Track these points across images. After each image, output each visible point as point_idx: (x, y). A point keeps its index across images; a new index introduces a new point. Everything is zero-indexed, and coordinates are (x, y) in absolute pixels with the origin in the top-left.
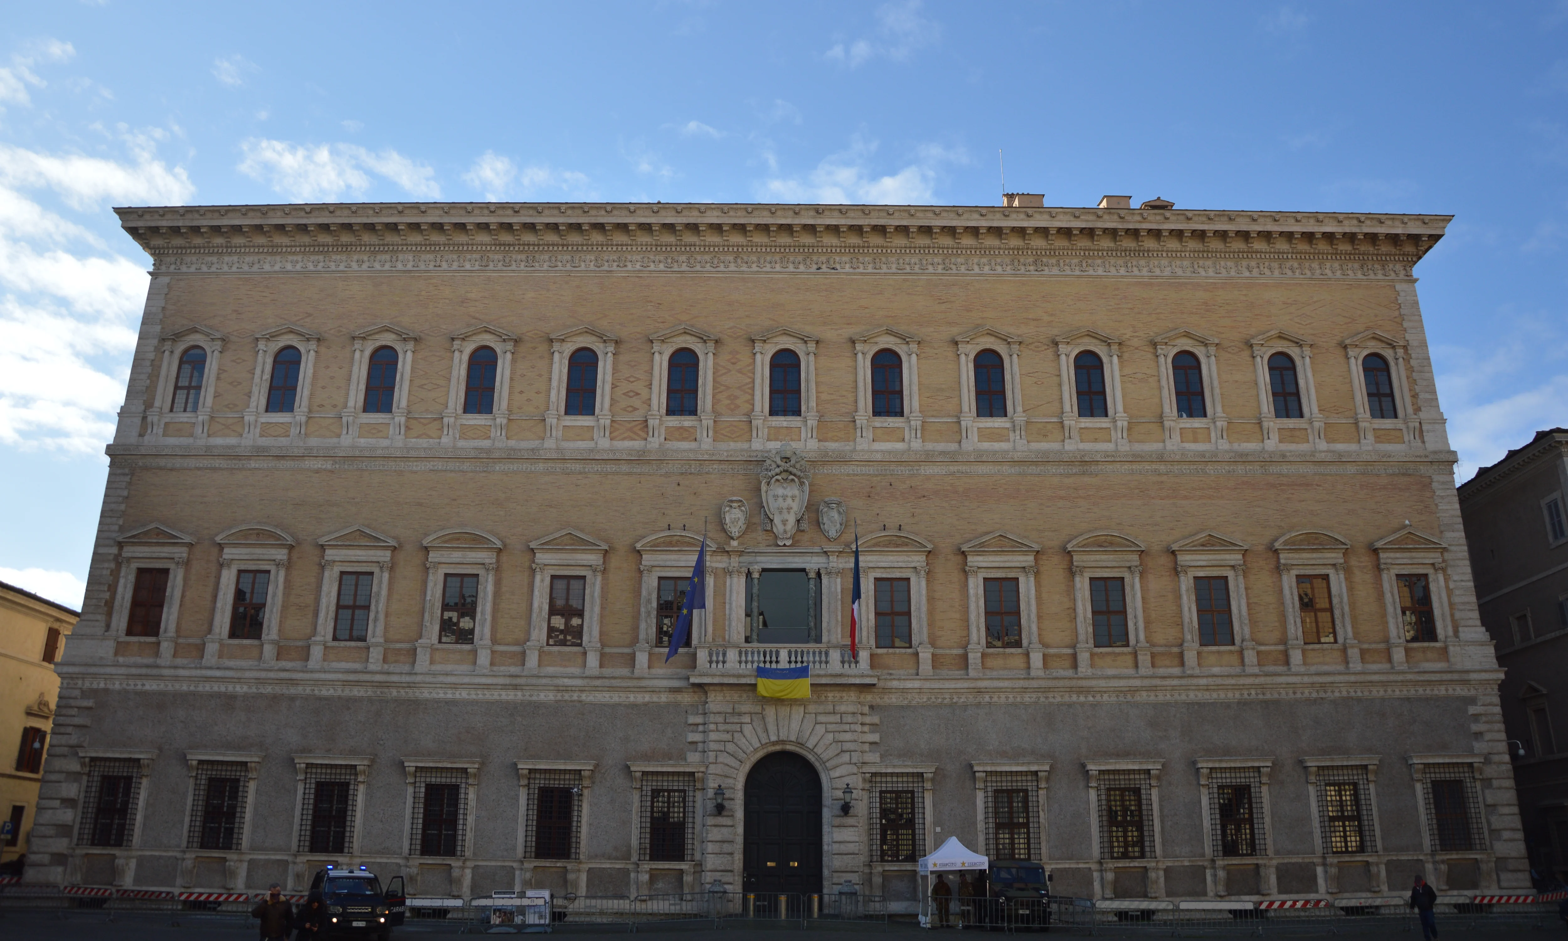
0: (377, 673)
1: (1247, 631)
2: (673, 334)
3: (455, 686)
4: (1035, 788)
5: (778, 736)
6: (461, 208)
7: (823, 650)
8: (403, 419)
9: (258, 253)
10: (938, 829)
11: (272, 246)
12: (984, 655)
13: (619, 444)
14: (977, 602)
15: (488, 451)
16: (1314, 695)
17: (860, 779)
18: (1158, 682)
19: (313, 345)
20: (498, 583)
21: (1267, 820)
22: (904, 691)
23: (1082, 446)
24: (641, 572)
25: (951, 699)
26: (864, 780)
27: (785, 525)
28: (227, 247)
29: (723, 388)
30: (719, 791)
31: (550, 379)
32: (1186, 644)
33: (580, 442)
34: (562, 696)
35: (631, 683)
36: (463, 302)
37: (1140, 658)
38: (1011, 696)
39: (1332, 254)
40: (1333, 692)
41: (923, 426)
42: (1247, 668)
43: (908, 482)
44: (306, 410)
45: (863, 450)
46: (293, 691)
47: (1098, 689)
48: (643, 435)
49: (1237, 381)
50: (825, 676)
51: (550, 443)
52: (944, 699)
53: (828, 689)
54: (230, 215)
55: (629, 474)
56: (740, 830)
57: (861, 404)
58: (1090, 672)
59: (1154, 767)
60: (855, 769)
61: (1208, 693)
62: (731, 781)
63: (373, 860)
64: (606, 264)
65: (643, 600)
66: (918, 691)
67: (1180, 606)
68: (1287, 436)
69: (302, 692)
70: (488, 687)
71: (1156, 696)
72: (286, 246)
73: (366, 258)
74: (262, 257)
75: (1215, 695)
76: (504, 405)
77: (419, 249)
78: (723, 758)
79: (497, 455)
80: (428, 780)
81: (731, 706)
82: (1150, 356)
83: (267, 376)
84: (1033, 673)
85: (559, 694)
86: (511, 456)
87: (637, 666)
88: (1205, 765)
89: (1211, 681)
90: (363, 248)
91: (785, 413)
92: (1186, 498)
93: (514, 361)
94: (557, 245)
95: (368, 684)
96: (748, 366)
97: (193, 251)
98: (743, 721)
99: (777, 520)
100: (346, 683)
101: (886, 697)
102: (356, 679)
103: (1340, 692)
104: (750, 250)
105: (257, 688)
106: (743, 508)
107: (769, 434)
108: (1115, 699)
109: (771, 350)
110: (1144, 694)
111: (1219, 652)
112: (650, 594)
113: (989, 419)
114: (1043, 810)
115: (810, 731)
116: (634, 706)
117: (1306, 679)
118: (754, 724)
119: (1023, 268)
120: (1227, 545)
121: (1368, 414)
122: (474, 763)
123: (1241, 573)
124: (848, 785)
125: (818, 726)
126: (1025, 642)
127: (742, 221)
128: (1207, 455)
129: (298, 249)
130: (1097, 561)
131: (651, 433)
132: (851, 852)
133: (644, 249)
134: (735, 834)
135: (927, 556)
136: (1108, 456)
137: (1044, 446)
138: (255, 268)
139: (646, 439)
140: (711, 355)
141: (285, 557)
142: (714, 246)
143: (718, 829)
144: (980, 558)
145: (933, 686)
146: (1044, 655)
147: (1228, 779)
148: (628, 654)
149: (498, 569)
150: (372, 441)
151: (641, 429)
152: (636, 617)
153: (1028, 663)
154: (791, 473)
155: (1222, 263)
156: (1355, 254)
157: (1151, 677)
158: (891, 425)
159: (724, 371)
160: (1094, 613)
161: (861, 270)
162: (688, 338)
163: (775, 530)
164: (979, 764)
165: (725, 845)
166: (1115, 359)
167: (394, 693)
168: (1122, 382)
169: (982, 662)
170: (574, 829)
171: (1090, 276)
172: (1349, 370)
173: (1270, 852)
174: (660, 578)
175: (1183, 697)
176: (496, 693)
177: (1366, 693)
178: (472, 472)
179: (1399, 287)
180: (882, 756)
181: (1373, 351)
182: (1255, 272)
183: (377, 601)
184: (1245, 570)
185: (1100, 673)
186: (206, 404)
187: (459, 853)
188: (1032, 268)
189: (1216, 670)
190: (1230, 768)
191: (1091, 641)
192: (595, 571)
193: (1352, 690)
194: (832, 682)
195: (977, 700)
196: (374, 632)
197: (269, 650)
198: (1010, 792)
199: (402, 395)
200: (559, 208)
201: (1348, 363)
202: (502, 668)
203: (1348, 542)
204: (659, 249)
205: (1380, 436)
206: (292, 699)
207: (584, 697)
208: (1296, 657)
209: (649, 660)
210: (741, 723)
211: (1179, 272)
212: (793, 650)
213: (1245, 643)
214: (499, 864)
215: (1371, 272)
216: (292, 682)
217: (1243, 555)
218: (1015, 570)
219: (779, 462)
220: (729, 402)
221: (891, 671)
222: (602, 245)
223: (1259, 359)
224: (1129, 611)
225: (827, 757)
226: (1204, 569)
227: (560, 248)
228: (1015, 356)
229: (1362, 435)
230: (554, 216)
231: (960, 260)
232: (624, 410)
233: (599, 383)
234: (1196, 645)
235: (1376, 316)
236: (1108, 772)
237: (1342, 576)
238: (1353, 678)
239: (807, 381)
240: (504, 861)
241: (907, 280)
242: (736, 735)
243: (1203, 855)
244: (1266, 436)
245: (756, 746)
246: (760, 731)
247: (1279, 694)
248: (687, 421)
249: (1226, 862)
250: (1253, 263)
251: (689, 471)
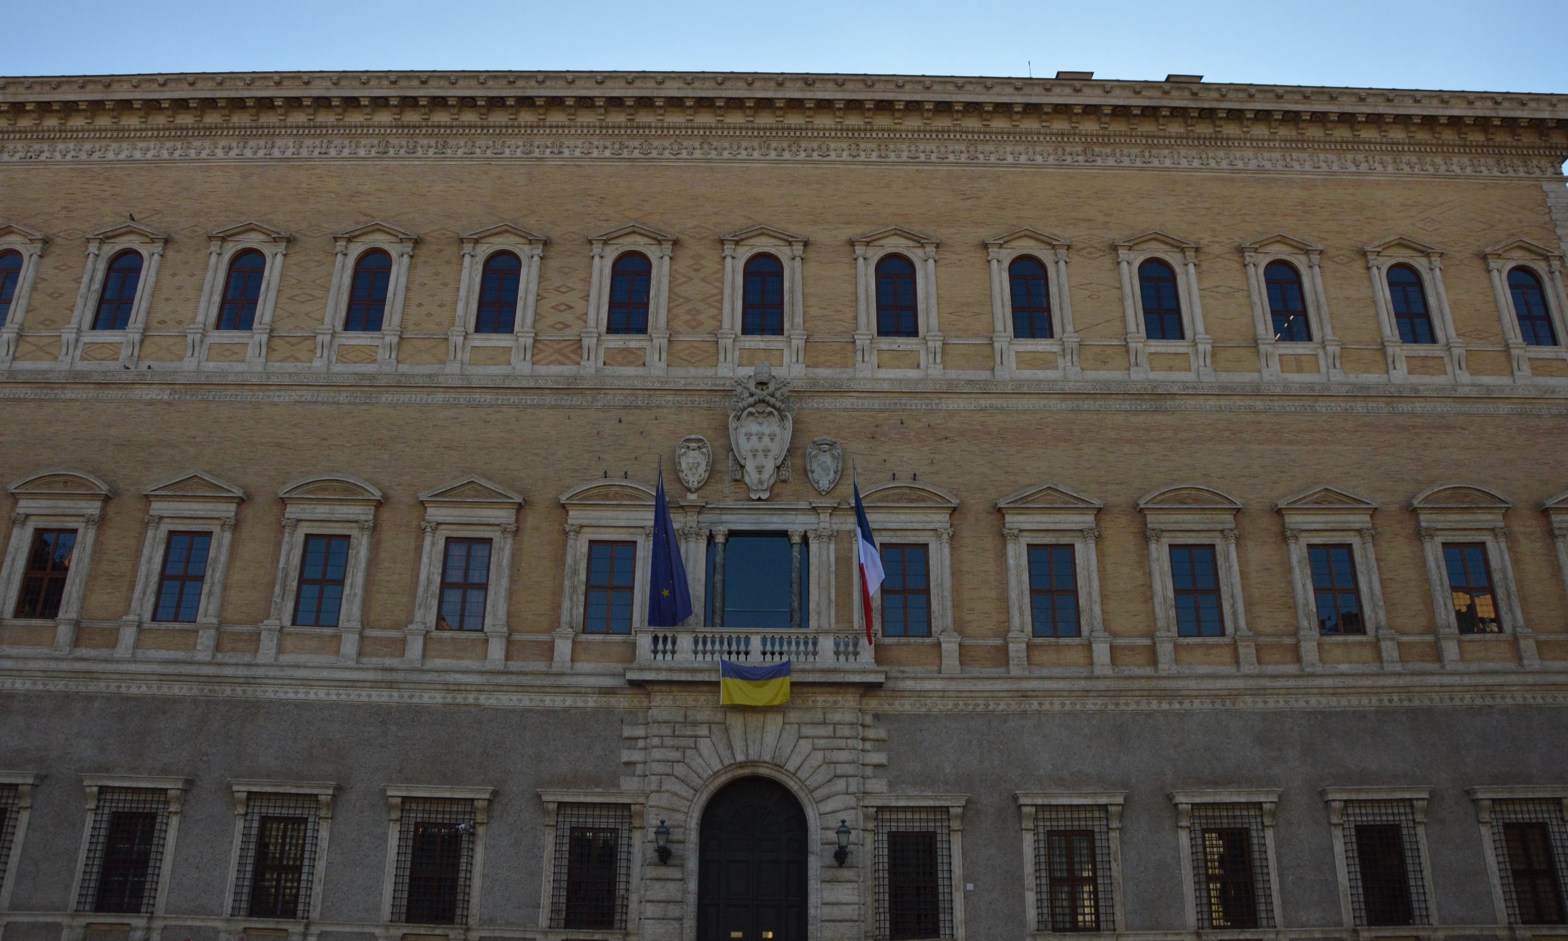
0: (204, 663)
1: (1382, 614)
2: (618, 234)
3: (307, 683)
4: (1104, 829)
5: (747, 755)
6: (354, 78)
7: (810, 637)
8: (265, 338)
9: (99, 138)
10: (970, 887)
11: (117, 130)
12: (1029, 647)
13: (542, 370)
14: (1019, 575)
15: (372, 377)
16: (1479, 702)
17: (861, 816)
18: (1268, 683)
19: (158, 248)
20: (374, 547)
21: (1427, 874)
22: (922, 694)
23: (1152, 376)
24: (566, 533)
25: (987, 706)
26: (866, 817)
27: (760, 472)
28: (60, 131)
29: (681, 300)
30: (663, 830)
31: (458, 289)
32: (1302, 633)
33: (493, 367)
34: (454, 698)
35: (546, 681)
36: (352, 196)
37: (1241, 650)
38: (1068, 702)
39: (1459, 146)
40: (1503, 698)
41: (943, 349)
42: (1385, 665)
43: (924, 420)
44: (141, 326)
45: (864, 379)
46: (92, 688)
47: (1186, 693)
48: (574, 357)
49: (1348, 298)
50: (813, 671)
51: (453, 368)
52: (977, 705)
53: (818, 690)
54: (64, 88)
55: (554, 407)
56: (693, 885)
57: (862, 320)
58: (1174, 669)
59: (1268, 798)
60: (852, 802)
61: (1335, 699)
62: (680, 817)
63: (181, 923)
64: (537, 150)
65: (568, 570)
66: (941, 694)
67: (1291, 583)
68: (1419, 365)
69: (104, 690)
70: (353, 684)
71: (1265, 702)
72: (135, 130)
73: (234, 144)
74: (104, 143)
75: (1344, 702)
76: (396, 320)
77: (301, 132)
78: (670, 785)
79: (383, 382)
80: (264, 810)
81: (682, 713)
82: (1236, 266)
83: (97, 286)
84: (1097, 671)
85: (449, 696)
86: (402, 384)
87: (557, 658)
88: (1338, 796)
89: (1338, 682)
90: (231, 132)
91: (763, 331)
92: (1291, 442)
93: (411, 267)
94: (475, 127)
95: (193, 679)
96: (715, 273)
97: (18, 136)
98: (699, 733)
99: (750, 466)
100: (163, 677)
101: (897, 702)
102: (176, 671)
103: (1513, 698)
104: (720, 133)
105: (45, 685)
106: (704, 450)
107: (741, 357)
108: (1210, 706)
109: (745, 253)
110: (1249, 699)
111: (1346, 644)
112: (576, 563)
113: (1030, 341)
114: (1115, 860)
115: (791, 748)
116: (550, 712)
117: (1467, 680)
118: (714, 737)
119: (1069, 158)
120: (1351, 503)
121: (1520, 339)
122: (327, 788)
123: (1369, 539)
124: (843, 822)
125: (802, 742)
126: (1085, 630)
127: (710, 94)
128: (1317, 388)
129: (150, 134)
130: (1178, 522)
131: (586, 356)
132: (848, 917)
133: (585, 132)
134: (685, 891)
135: (951, 515)
136: (1188, 388)
137: (1103, 375)
138: (96, 156)
139: (579, 364)
140: (667, 259)
141: (97, 512)
142: (674, 128)
143: (662, 883)
144: (1022, 518)
145: (960, 688)
146: (1111, 646)
147: (1368, 817)
148: (545, 642)
149: (375, 528)
150: (224, 365)
151: (572, 351)
152: (558, 592)
153: (1091, 657)
154: (768, 404)
155: (1322, 157)
156: (1488, 146)
157: (1259, 676)
158: (902, 347)
159: (684, 279)
160: (1176, 591)
161: (863, 158)
162: (638, 238)
163: (747, 479)
164: (1026, 795)
165: (671, 907)
166: (1191, 267)
167: (228, 691)
168: (1202, 297)
169: (1028, 656)
170: (461, 882)
171: (1154, 169)
172: (1492, 287)
173: (1434, 920)
174: (591, 542)
175: (1302, 704)
176: (364, 693)
177: (1550, 700)
178: (349, 403)
179: (1546, 186)
180: (891, 785)
181: (1520, 263)
182: (1364, 167)
183: (213, 570)
184: (1374, 535)
185: (1187, 672)
186: (16, 320)
187: (300, 914)
188: (1080, 158)
189: (1344, 668)
190: (1372, 801)
191: (1174, 629)
192: (504, 531)
193: (1529, 696)
194: (822, 680)
195: (1022, 707)
196: (206, 610)
197: (64, 633)
198: (1068, 835)
199: (265, 310)
200: (478, 78)
201: (1490, 278)
202: (374, 660)
203: (1508, 499)
204: (604, 131)
205: (1539, 367)
206: (90, 698)
207: (483, 699)
208: (1451, 650)
209: (573, 651)
210: (696, 737)
211: (1268, 165)
212: (769, 636)
213: (1381, 631)
214: (356, 929)
215: (1509, 169)
216: (91, 676)
217: (1371, 516)
218: (1069, 534)
219: (753, 388)
220: (689, 317)
221: (902, 668)
222: (532, 127)
223: (1375, 271)
224: (1224, 588)
225: (815, 784)
226: (1321, 534)
227: (479, 131)
228: (1062, 263)
229: (1515, 365)
230: (470, 88)
231: (990, 147)
232: (553, 327)
233: (521, 293)
234: (1315, 633)
235: (1520, 221)
236: (1205, 805)
237: (1503, 545)
238: (1530, 679)
239: (792, 291)
240: (363, 926)
241: (922, 171)
242: (689, 753)
243: (1340, 923)
244: (1391, 366)
245: (716, 769)
246: (721, 747)
247: (1431, 700)
248: (634, 341)
249: (1373, 934)
250: (1360, 157)
251: (634, 403)
